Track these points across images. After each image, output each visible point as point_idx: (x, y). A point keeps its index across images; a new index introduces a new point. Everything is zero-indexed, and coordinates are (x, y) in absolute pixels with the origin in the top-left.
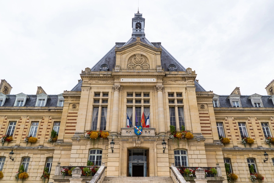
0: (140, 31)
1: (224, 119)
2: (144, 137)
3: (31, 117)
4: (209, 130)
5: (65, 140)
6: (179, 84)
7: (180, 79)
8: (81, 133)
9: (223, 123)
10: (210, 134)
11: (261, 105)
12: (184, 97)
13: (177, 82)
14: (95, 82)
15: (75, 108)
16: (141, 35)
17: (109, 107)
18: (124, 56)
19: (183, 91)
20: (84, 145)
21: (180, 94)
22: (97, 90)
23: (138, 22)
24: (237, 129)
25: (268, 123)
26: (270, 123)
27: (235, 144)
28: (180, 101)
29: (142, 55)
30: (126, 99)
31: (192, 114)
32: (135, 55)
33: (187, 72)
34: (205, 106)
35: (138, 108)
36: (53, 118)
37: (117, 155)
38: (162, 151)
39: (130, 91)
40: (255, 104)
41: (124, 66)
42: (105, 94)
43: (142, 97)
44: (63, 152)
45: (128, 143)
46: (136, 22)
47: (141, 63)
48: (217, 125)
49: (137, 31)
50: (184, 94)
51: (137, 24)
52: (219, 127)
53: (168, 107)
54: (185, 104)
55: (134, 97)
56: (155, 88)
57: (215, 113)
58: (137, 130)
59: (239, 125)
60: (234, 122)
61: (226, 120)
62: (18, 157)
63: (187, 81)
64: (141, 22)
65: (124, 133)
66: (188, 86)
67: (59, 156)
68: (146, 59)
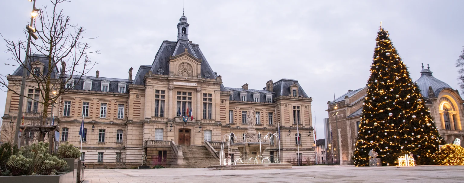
0: (185, 36)
1: (234, 109)
2: (189, 123)
3: (100, 100)
4: (224, 117)
5: (134, 120)
6: (211, 88)
7: (212, 84)
8: (149, 118)
9: (234, 111)
10: (225, 120)
11: (259, 100)
12: (213, 97)
13: (210, 86)
14: (156, 82)
15: (138, 97)
16: (186, 40)
17: (166, 101)
18: (176, 63)
19: (213, 93)
20: (152, 126)
21: (210, 95)
22: (157, 89)
23: (184, 27)
24: (241, 116)
25: (260, 112)
26: (261, 113)
27: (238, 125)
28: (210, 100)
29: (188, 63)
30: (177, 97)
31: (217, 109)
32: (183, 63)
33: (216, 79)
34: (224, 101)
35: (184, 103)
36: (118, 102)
37: (173, 133)
38: (198, 131)
39: (180, 90)
40: (255, 98)
41: (176, 72)
42: (163, 92)
43: (187, 96)
44: (134, 128)
45: (179, 126)
46: (182, 27)
47: (187, 70)
48: (230, 112)
49: (183, 35)
50: (213, 95)
51: (183, 28)
52: (230, 113)
53: (203, 104)
54: (213, 102)
55: (182, 95)
56: (195, 90)
57: (229, 104)
58: (185, 119)
59: (243, 113)
60: (240, 111)
61: (235, 109)
62: (97, 129)
63: (216, 86)
64: (186, 27)
65: (177, 120)
66: (216, 90)
67: (131, 131)
68: (191, 68)
